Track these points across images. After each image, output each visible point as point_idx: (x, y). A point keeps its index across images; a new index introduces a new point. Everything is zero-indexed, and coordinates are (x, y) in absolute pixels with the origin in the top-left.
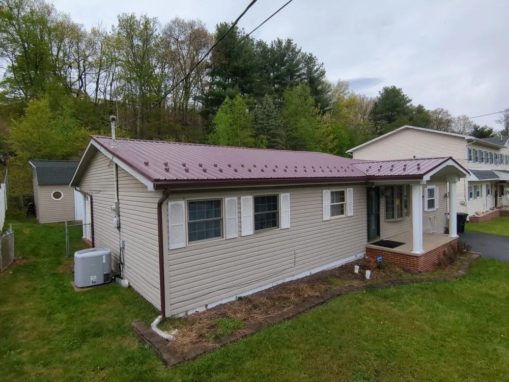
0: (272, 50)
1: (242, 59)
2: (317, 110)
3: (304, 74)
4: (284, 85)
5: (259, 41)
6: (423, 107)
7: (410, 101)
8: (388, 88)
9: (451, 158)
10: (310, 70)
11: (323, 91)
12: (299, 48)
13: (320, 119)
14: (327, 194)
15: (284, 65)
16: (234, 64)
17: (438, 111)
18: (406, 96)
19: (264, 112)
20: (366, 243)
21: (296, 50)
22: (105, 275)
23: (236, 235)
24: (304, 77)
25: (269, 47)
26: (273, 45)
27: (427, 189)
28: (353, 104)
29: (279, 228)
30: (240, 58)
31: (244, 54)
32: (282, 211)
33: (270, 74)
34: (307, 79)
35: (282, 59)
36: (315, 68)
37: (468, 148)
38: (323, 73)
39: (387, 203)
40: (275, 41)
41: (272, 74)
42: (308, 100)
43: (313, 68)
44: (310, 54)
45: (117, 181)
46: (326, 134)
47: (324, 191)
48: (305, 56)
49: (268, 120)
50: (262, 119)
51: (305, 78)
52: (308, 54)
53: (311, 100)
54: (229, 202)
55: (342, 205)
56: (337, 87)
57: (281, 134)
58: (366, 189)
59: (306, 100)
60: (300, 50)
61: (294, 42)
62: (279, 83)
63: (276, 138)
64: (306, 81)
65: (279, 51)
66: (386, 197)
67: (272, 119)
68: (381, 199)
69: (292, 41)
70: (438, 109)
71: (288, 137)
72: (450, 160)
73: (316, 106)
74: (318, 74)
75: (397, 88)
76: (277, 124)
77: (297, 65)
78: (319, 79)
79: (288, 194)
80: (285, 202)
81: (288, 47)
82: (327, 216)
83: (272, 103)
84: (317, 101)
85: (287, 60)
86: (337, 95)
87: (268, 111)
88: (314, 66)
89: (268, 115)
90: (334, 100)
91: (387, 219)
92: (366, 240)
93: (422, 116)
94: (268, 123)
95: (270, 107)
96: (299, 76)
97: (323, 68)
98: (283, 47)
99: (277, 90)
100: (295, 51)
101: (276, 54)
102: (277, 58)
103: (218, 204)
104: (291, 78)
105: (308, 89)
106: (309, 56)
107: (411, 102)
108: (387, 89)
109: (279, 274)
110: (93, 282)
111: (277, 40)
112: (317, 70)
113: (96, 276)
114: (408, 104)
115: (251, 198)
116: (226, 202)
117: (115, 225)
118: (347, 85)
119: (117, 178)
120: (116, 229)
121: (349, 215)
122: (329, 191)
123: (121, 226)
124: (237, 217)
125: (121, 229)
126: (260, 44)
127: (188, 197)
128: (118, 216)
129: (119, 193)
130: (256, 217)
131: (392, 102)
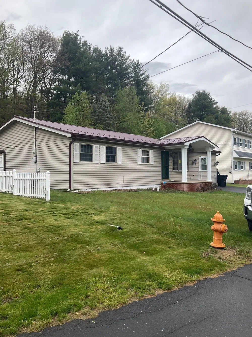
0: (106, 55)
1: (83, 63)
2: (141, 108)
3: (132, 77)
4: (116, 85)
5: (95, 47)
9: (203, 136)
10: (137, 74)
11: (146, 92)
12: (128, 55)
13: (143, 114)
14: (140, 151)
15: (116, 68)
16: (77, 67)
17: (244, 112)
18: (213, 100)
19: (101, 107)
20: (161, 180)
21: (126, 57)
23: (98, 162)
24: (132, 79)
25: (103, 52)
26: (106, 51)
27: (201, 158)
28: (173, 103)
29: (116, 163)
30: (81, 63)
31: (84, 60)
32: (118, 155)
33: (104, 76)
34: (134, 81)
35: (114, 63)
36: (141, 73)
37: (234, 137)
38: (147, 78)
40: (108, 48)
41: (105, 75)
42: (134, 99)
43: (139, 72)
44: (137, 61)
46: (148, 126)
47: (138, 149)
48: (133, 62)
49: (104, 113)
50: (99, 112)
51: (133, 81)
52: (135, 61)
53: (137, 99)
54: (96, 147)
55: (148, 158)
56: (160, 88)
57: (114, 124)
58: (160, 152)
59: (133, 99)
60: (129, 57)
61: (124, 50)
62: (111, 83)
63: (110, 127)
64: (133, 82)
65: (112, 56)
66: (173, 158)
67: (107, 112)
68: (170, 159)
69: (122, 49)
70: (244, 111)
71: (119, 128)
72: (203, 137)
73: (141, 104)
74: (144, 78)
76: (111, 117)
77: (126, 69)
78: (144, 82)
79: (121, 148)
80: (119, 151)
81: (119, 53)
82: (140, 162)
83: (107, 100)
84: (141, 100)
85: (118, 64)
86: (160, 95)
87: (104, 106)
88: (140, 71)
89: (104, 110)
90: (157, 99)
91: (173, 170)
93: (224, 116)
94: (103, 116)
95: (105, 103)
96: (128, 78)
97: (148, 73)
98: (115, 53)
99: (110, 89)
100: (124, 58)
101: (109, 58)
102: (110, 62)
103: (91, 147)
104: (122, 80)
105: (135, 90)
106: (137, 62)
107: (217, 104)
108: (199, 93)
109: (116, 184)
111: (109, 48)
112: (143, 74)
114: (215, 106)
115: (104, 147)
116: (95, 147)
117: (35, 161)
118: (168, 87)
119: (36, 137)
120: (33, 163)
121: (151, 163)
122: (141, 149)
123: (38, 161)
124: (99, 154)
125: (37, 163)
126: (96, 50)
127: (80, 142)
128: (36, 156)
129: (37, 145)
130: (107, 156)
131: (202, 104)
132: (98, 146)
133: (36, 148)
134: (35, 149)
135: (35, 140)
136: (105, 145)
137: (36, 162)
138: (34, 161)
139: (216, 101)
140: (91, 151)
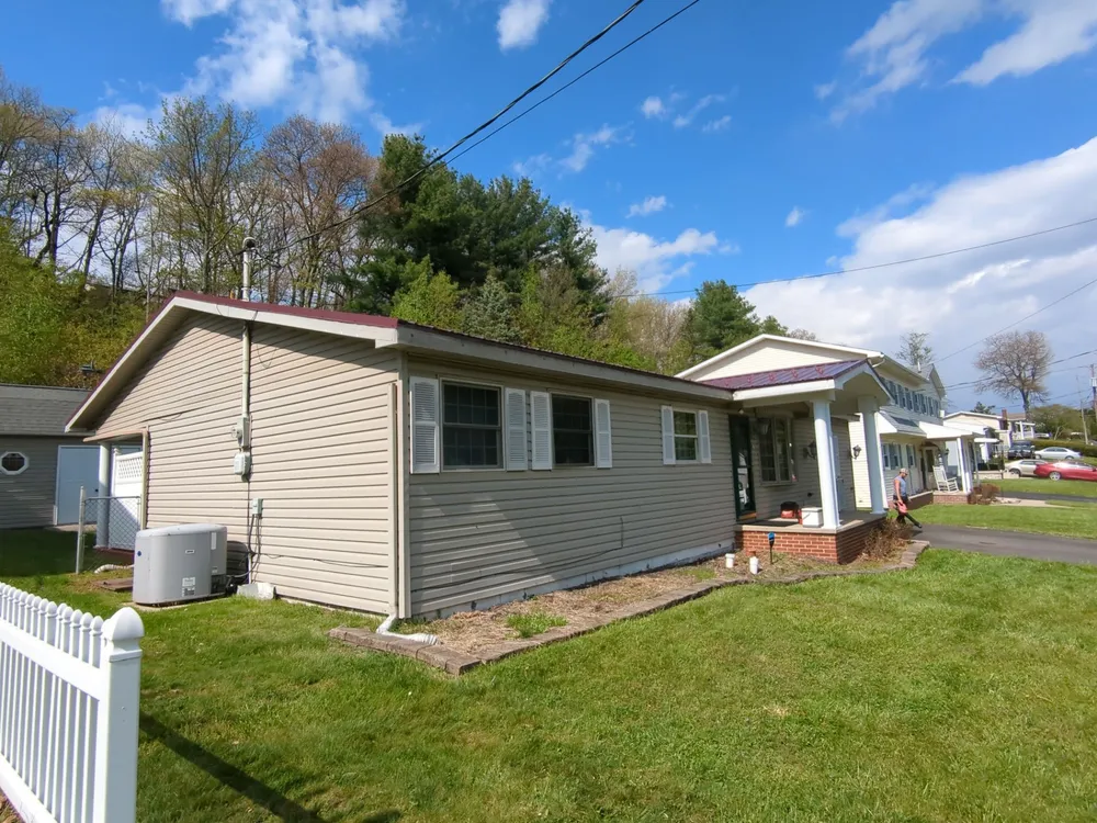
0: (492, 197)
3: (555, 247)
4: (517, 265)
5: (466, 177)
6: (775, 320)
7: (751, 309)
8: (712, 284)
9: (866, 361)
10: (566, 241)
11: (592, 283)
12: (545, 198)
14: (668, 412)
15: (515, 227)
16: (421, 215)
18: (744, 301)
20: (734, 522)
21: (540, 202)
22: (214, 577)
23: (523, 466)
24: (556, 252)
25: (487, 190)
26: (493, 187)
29: (593, 464)
30: (433, 206)
31: (440, 198)
32: (598, 432)
34: (561, 257)
35: (513, 216)
36: (576, 238)
38: (591, 249)
39: (762, 450)
40: (496, 181)
43: (572, 237)
44: (566, 211)
45: (249, 374)
47: (664, 408)
48: (557, 214)
49: (494, 324)
51: (557, 256)
52: (562, 210)
54: (511, 397)
55: (692, 441)
56: (618, 277)
58: (726, 417)
60: (547, 201)
61: (535, 187)
64: (559, 260)
65: (506, 200)
66: (761, 437)
68: (752, 441)
69: (530, 184)
72: (866, 364)
74: (583, 249)
75: (729, 284)
77: (542, 229)
78: (585, 259)
79: (607, 402)
80: (603, 416)
81: (523, 193)
82: (670, 456)
85: (521, 218)
88: (574, 233)
91: (764, 479)
92: (734, 516)
95: (497, 300)
96: (545, 251)
97: (592, 238)
98: (514, 193)
100: (536, 203)
101: (500, 204)
103: (493, 397)
104: (530, 255)
106: (565, 214)
107: (755, 311)
109: (598, 559)
110: (187, 592)
111: (501, 180)
112: (581, 240)
113: (194, 579)
114: (749, 315)
115: (547, 396)
116: (510, 394)
117: (240, 467)
118: (633, 279)
119: (250, 366)
120: (239, 478)
121: (704, 461)
122: (671, 408)
123: (255, 468)
124: (524, 429)
125: (254, 477)
126: (468, 183)
127: (445, 375)
128: (247, 448)
129: (252, 399)
130: (558, 439)
131: (721, 309)
132: (522, 393)
133: (248, 412)
134: (244, 415)
135: (245, 378)
136: (547, 390)
137: (247, 476)
138: (239, 470)
139: (752, 303)
140: (494, 415)
